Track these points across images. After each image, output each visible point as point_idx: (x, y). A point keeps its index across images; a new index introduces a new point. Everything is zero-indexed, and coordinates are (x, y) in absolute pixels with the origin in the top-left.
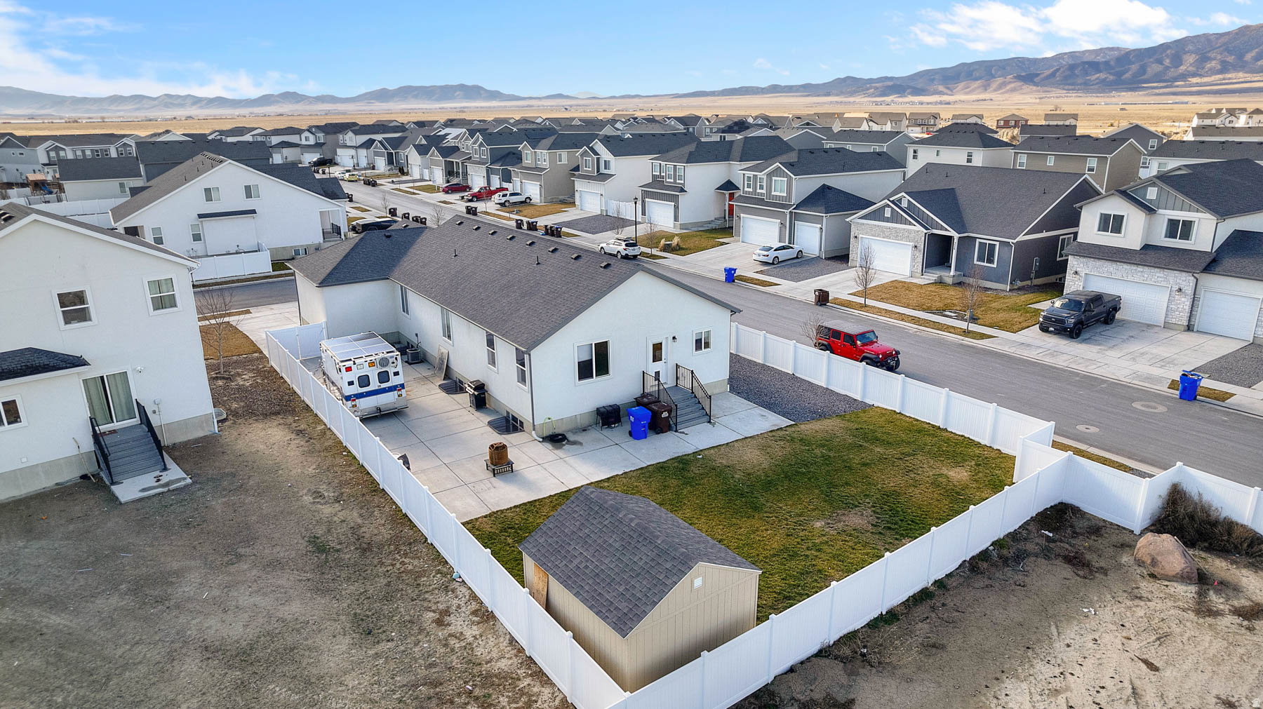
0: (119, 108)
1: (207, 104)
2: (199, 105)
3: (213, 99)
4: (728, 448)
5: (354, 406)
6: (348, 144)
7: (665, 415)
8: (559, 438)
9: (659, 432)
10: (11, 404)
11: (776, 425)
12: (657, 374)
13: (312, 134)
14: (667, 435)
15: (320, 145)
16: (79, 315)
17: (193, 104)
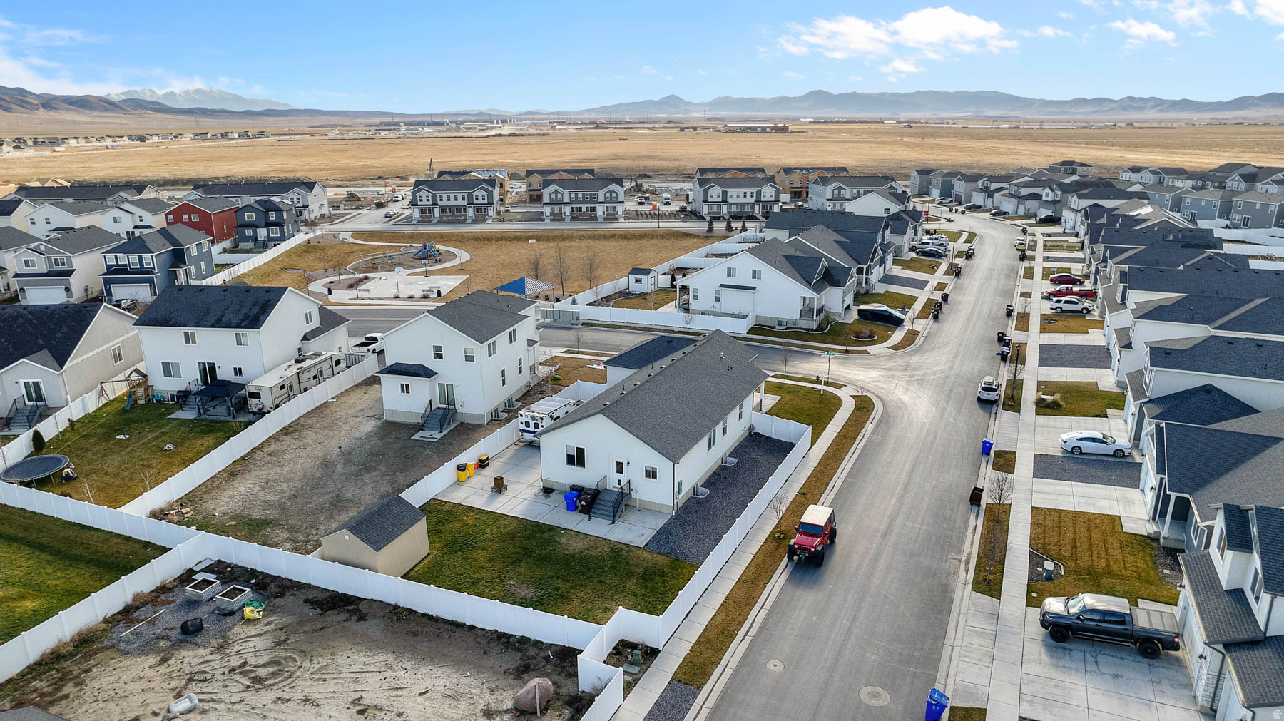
2: (1159, 108)
3: (1178, 101)
4: (583, 536)
5: (522, 435)
6: (1072, 207)
7: (583, 503)
8: (547, 491)
9: (581, 512)
10: (407, 386)
11: (631, 542)
12: (619, 482)
13: (1052, 190)
14: (583, 515)
15: (1054, 202)
16: (439, 356)
17: (1153, 107)
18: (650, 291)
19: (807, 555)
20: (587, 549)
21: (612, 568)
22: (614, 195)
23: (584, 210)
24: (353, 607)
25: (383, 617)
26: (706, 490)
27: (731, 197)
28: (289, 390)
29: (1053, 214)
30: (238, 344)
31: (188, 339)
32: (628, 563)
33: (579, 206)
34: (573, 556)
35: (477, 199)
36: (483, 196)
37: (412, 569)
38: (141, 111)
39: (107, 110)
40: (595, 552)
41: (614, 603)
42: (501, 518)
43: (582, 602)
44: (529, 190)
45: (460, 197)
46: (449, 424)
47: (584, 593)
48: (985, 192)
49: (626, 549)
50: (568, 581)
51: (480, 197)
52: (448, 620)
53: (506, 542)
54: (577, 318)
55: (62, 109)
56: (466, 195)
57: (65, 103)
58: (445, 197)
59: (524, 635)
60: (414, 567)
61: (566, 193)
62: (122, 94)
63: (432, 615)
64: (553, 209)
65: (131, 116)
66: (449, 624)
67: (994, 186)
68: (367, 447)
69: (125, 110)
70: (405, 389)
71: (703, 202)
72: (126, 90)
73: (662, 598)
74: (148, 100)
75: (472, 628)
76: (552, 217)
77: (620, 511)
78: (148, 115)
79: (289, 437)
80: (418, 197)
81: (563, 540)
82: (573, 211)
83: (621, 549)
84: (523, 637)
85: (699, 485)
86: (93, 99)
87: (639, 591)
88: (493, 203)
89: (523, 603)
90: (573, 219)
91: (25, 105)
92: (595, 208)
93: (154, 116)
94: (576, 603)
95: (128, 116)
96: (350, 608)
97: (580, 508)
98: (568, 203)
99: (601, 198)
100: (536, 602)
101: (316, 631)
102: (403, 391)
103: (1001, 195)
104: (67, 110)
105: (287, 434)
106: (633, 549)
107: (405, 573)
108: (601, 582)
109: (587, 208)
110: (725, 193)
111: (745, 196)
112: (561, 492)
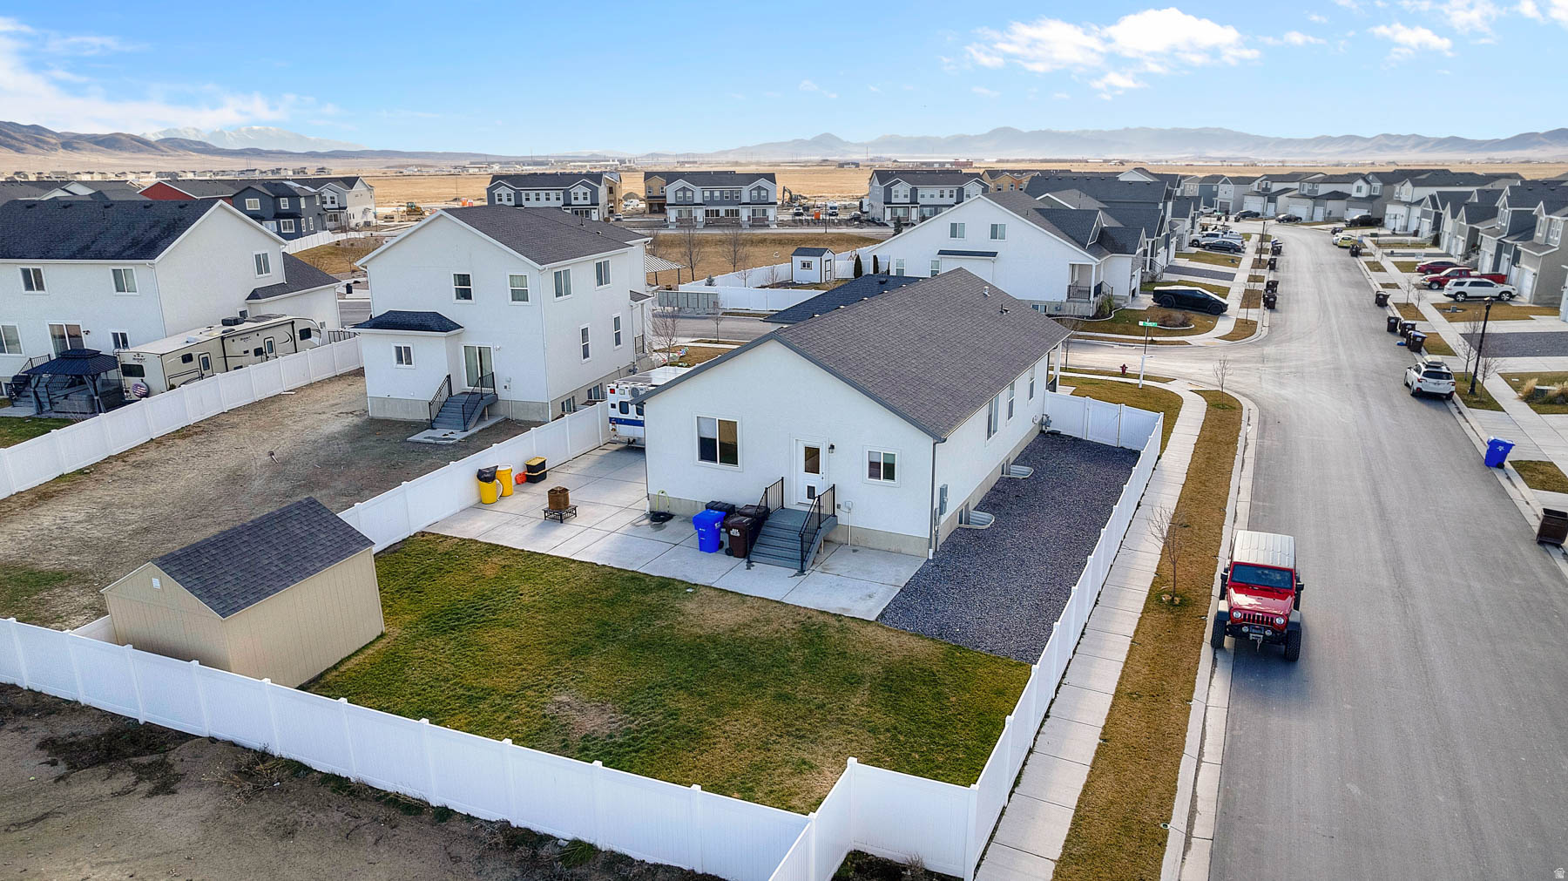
0: (1324, 151)
1: (1433, 147)
4: (735, 599)
5: (614, 430)
6: (1402, 200)
7: (735, 532)
8: (659, 518)
9: (729, 553)
10: (408, 350)
11: (848, 610)
12: (811, 490)
13: (1368, 182)
14: (734, 560)
15: (1371, 198)
16: (465, 294)
17: (1414, 147)
18: (823, 281)
19: (1268, 633)
20: (747, 625)
21: (809, 665)
22: (763, 193)
23: (722, 213)
24: (155, 757)
25: (220, 784)
26: (986, 516)
27: (923, 196)
28: (197, 364)
29: (1370, 214)
30: (118, 291)
31: (33, 281)
32: (843, 654)
33: (715, 208)
34: (714, 639)
35: (576, 199)
36: (585, 194)
37: (335, 667)
38: (181, 152)
39: (140, 151)
40: (765, 631)
41: (821, 750)
42: (557, 564)
43: (739, 747)
44: (648, 197)
45: (553, 195)
46: (482, 417)
47: (744, 724)
48: (1264, 196)
49: (837, 624)
50: (701, 695)
51: (581, 196)
52: (387, 794)
53: (561, 612)
54: (716, 304)
55: (85, 149)
56: (561, 193)
57: (90, 142)
58: (532, 195)
59: (581, 838)
60: (342, 662)
61: (698, 190)
62: (160, 133)
63: (348, 779)
64: (680, 212)
65: (169, 158)
66: (386, 804)
67: (1276, 187)
68: (322, 453)
69: (163, 151)
70: (404, 356)
71: (885, 203)
72: (164, 129)
73: (942, 737)
74: (192, 139)
75: (444, 814)
76: (679, 224)
77: (815, 547)
78: (191, 157)
79: (187, 440)
80: (496, 196)
81: (690, 606)
82: (707, 215)
83: (825, 624)
84: (576, 843)
85: (971, 508)
86: (123, 138)
87: (881, 719)
88: (598, 204)
89: (584, 750)
90: (707, 225)
91: (41, 145)
92: (737, 211)
93: (198, 158)
94: (723, 748)
95: (165, 157)
96: (145, 760)
97: (727, 546)
98: (701, 204)
99: (746, 199)
100: (621, 746)
101: (19, 825)
102: (400, 360)
103: (1289, 197)
104: (92, 150)
105: (184, 437)
106: (852, 625)
107: (312, 676)
108: (782, 697)
109: (727, 211)
110: (914, 191)
111: (942, 196)
112: (687, 520)
